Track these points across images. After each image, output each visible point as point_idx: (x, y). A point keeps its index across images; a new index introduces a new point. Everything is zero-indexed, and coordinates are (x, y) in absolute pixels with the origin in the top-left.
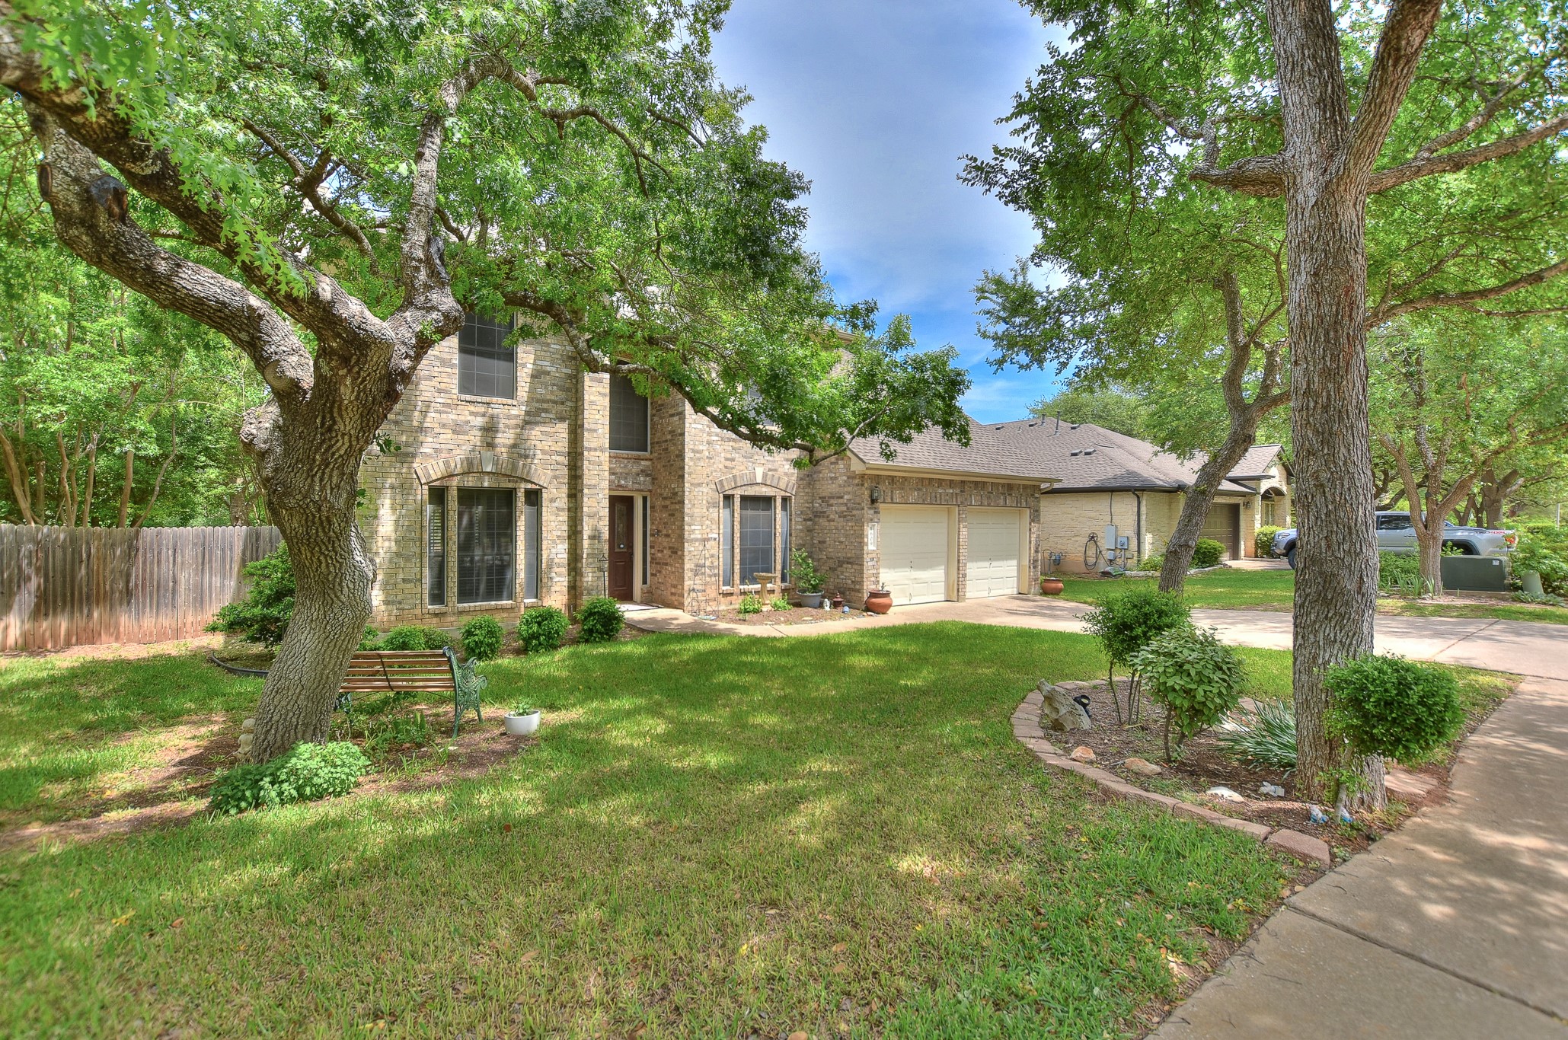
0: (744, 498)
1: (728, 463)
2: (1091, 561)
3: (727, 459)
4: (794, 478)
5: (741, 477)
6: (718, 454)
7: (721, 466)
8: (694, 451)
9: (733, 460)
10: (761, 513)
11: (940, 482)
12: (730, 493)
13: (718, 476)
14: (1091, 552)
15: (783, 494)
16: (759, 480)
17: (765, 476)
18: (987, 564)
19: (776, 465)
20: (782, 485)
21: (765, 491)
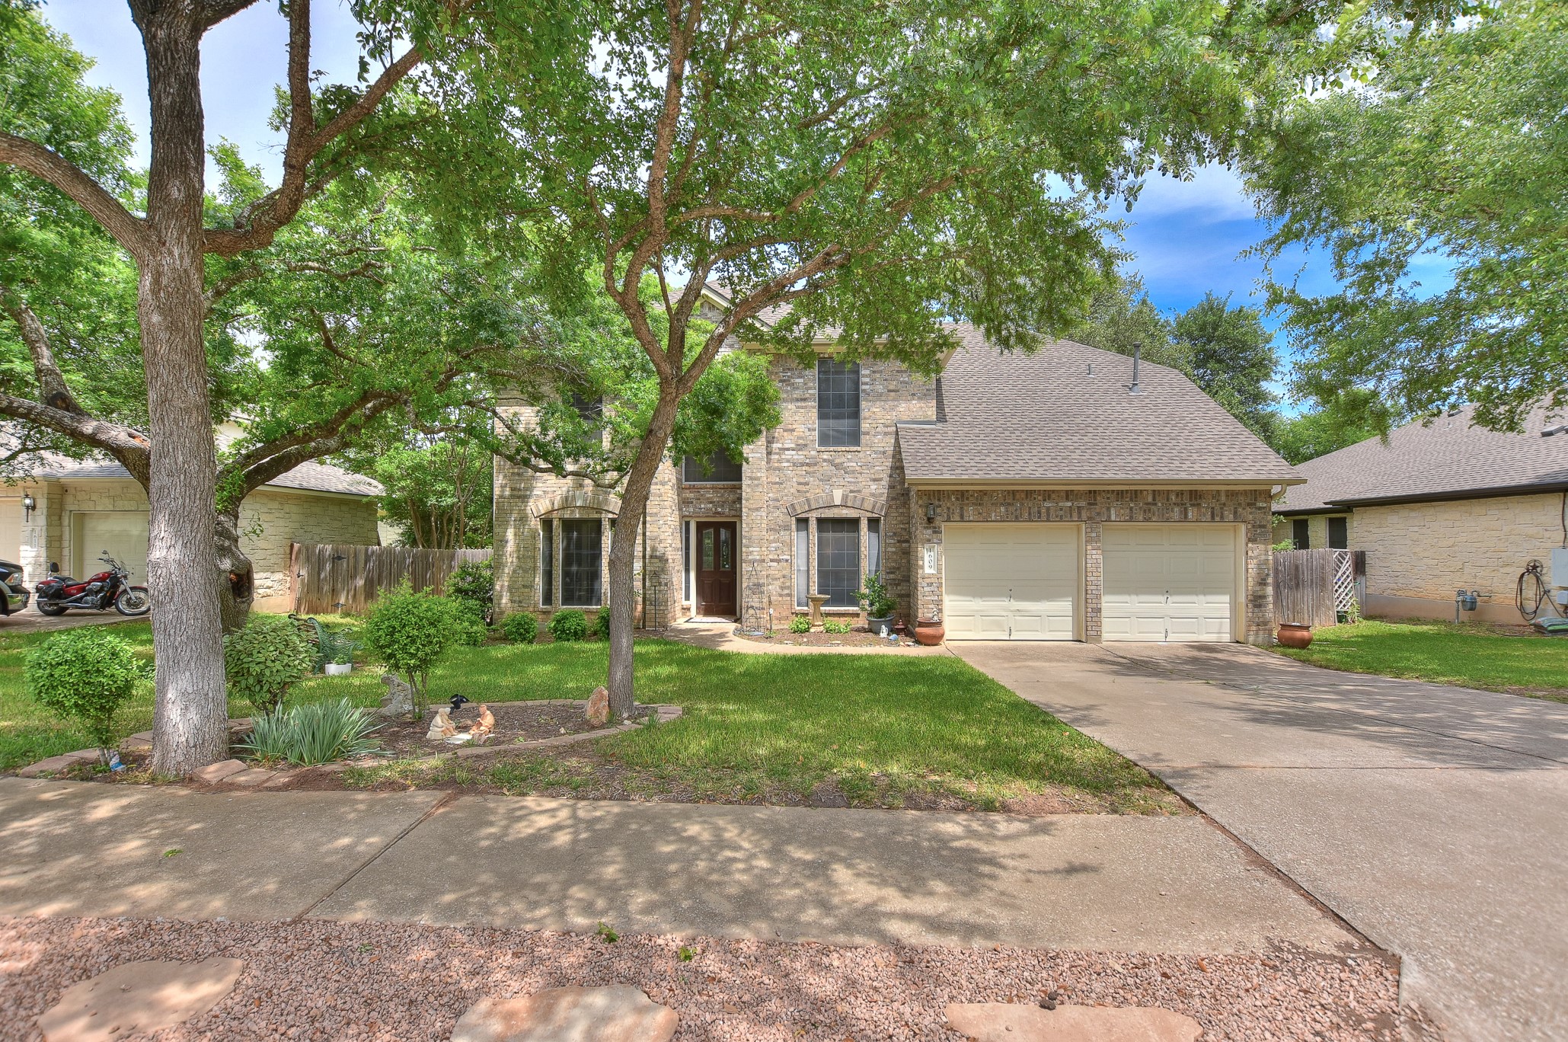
0: (821, 521)
1: (801, 488)
2: (1530, 606)
3: (800, 484)
4: (884, 498)
5: (816, 500)
6: (789, 479)
7: (792, 490)
8: (751, 478)
9: (807, 484)
10: (845, 535)
11: (1047, 495)
12: (804, 516)
13: (787, 500)
14: (1530, 591)
15: (870, 515)
16: (838, 502)
17: (845, 497)
18: (1162, 598)
19: (860, 486)
20: (868, 506)
21: (846, 513)
